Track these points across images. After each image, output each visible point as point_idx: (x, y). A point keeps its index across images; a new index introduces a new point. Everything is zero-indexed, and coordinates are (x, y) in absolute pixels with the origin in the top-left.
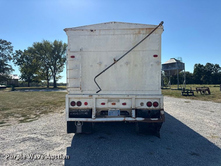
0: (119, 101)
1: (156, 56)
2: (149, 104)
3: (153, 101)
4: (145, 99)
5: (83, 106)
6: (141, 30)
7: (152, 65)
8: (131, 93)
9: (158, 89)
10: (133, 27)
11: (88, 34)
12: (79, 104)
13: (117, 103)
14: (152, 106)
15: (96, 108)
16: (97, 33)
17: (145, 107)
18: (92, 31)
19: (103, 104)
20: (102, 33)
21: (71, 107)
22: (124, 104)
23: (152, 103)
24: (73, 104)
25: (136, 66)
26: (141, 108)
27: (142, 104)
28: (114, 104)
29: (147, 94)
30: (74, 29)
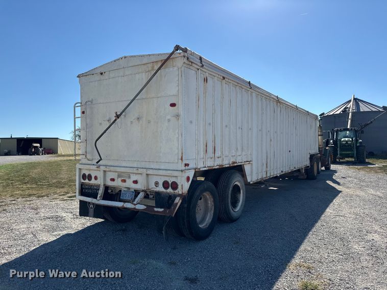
0: (129, 177)
1: (173, 105)
2: (166, 185)
3: (170, 180)
4: (160, 177)
5: (93, 182)
6: (155, 64)
7: (169, 120)
8: (143, 165)
9: (177, 161)
10: (145, 60)
11: (98, 79)
12: (90, 177)
13: (127, 180)
14: (170, 188)
15: (104, 185)
16: (106, 76)
17: (161, 189)
18: (102, 74)
19: (113, 180)
20: (112, 75)
21: (83, 181)
22: (135, 182)
23: (170, 183)
24: (84, 177)
25: (149, 122)
26: (155, 189)
27: (157, 184)
28: (124, 181)
29: (162, 167)
30: (86, 74)
